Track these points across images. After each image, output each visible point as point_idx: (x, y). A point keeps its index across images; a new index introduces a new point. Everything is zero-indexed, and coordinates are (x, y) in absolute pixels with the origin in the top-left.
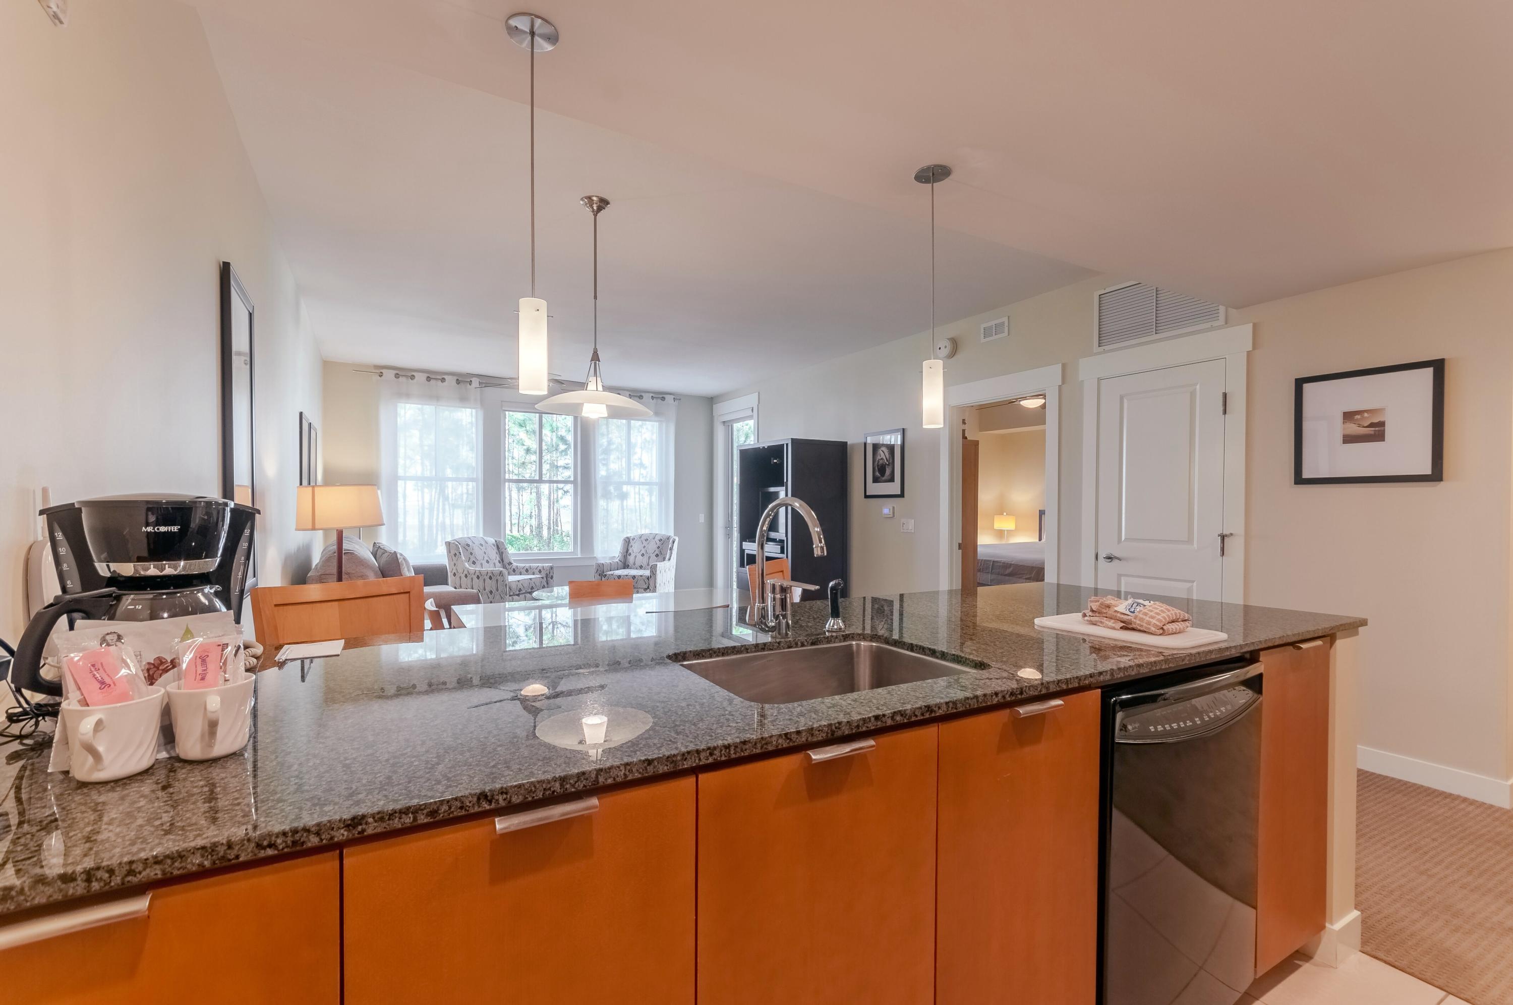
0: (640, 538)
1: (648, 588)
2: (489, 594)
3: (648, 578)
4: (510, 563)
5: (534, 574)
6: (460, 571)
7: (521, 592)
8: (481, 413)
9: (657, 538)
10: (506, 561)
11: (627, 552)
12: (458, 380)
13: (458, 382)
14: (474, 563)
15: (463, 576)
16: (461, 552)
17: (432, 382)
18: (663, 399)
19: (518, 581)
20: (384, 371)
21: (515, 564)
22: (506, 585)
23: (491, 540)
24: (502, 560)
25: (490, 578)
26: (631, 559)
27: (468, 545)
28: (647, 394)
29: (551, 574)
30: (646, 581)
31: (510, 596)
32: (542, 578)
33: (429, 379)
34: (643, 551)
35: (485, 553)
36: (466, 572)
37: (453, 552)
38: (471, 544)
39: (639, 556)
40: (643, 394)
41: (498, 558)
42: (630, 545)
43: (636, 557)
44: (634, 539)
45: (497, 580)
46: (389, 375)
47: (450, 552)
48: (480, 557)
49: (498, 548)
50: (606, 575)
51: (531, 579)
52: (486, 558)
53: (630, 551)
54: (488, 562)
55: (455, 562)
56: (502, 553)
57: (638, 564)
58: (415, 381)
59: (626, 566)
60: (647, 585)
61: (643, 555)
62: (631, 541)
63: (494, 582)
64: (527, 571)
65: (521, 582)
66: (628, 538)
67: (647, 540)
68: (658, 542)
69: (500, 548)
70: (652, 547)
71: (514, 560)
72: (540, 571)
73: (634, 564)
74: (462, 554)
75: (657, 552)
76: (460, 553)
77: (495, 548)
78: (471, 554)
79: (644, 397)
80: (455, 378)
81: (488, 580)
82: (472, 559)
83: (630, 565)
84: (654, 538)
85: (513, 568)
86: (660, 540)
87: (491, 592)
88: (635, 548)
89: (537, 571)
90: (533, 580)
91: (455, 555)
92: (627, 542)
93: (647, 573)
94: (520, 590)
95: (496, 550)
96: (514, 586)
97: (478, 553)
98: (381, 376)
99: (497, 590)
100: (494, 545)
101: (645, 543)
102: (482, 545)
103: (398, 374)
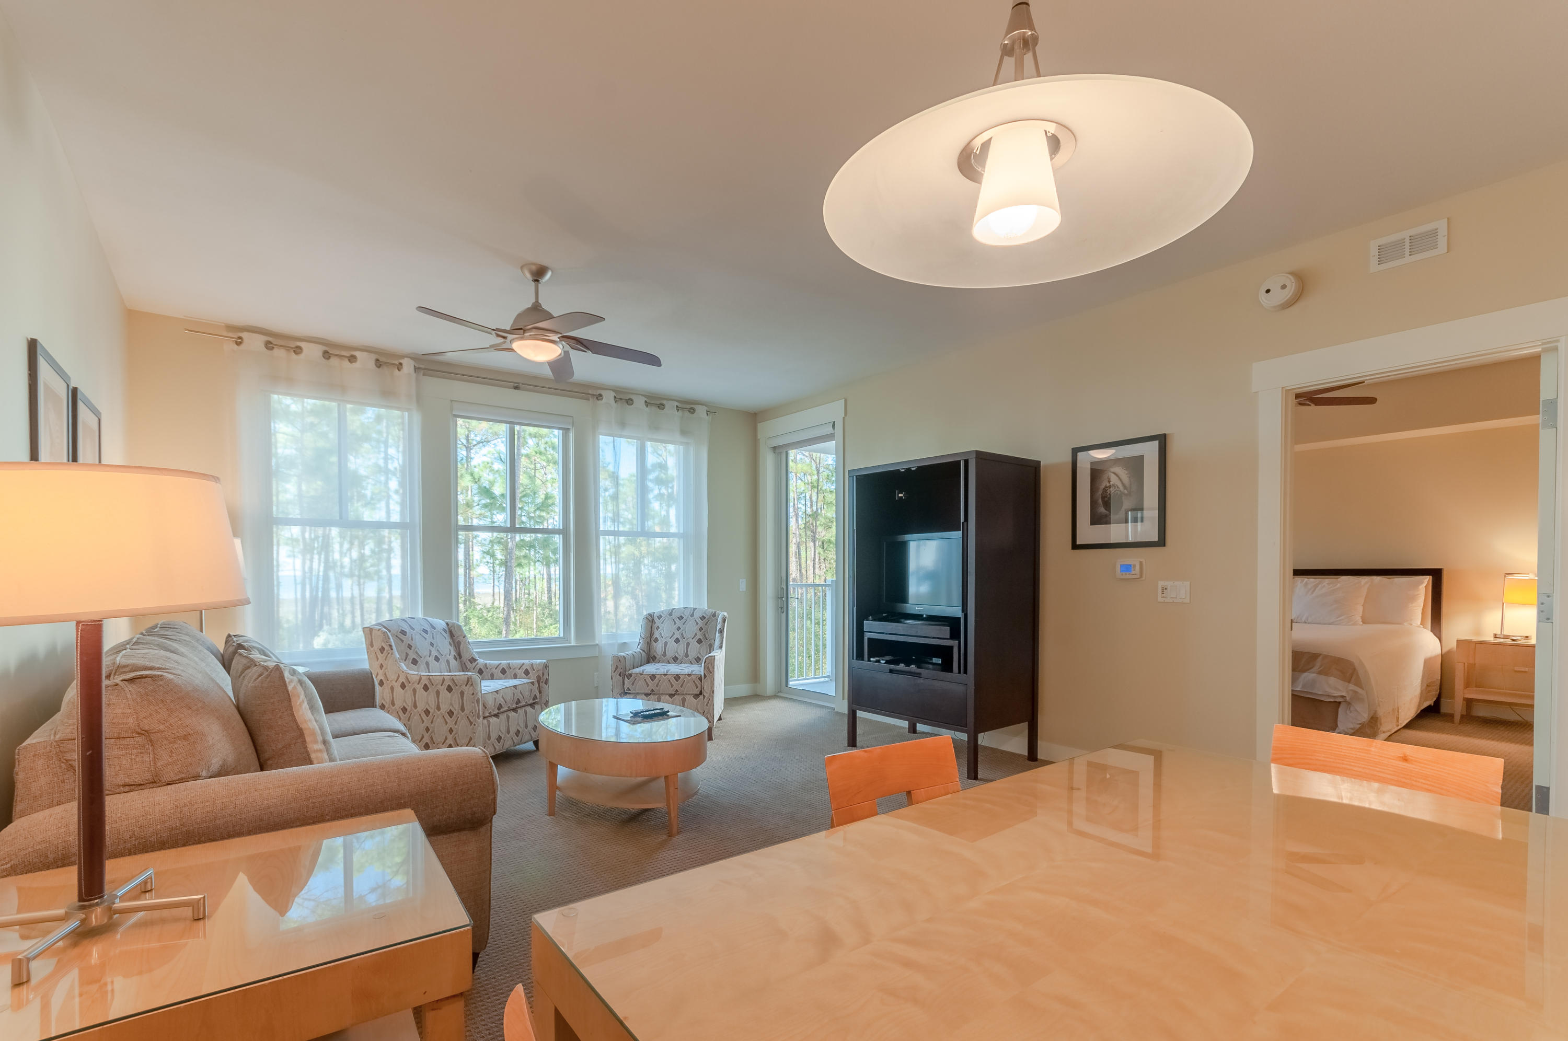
0: (671, 614)
1: (701, 693)
2: (447, 717)
3: (700, 679)
4: (473, 660)
5: (515, 677)
6: (392, 677)
7: (502, 710)
8: (417, 418)
9: (697, 615)
10: (466, 656)
11: (651, 637)
12: (377, 360)
13: (379, 364)
14: (415, 662)
15: (397, 686)
16: (393, 644)
17: (334, 361)
18: (692, 411)
19: (497, 692)
20: (244, 335)
21: (481, 661)
22: (478, 701)
23: (440, 623)
24: (459, 656)
25: (449, 689)
26: (659, 647)
27: (404, 633)
28: (671, 402)
29: (546, 676)
30: (698, 682)
31: (484, 718)
32: (533, 683)
33: (327, 355)
34: (677, 635)
35: (432, 644)
36: (402, 679)
37: (377, 645)
38: (406, 628)
39: (672, 644)
40: (664, 402)
41: (453, 653)
42: (656, 626)
43: (666, 644)
44: (660, 617)
45: (462, 693)
46: (255, 343)
47: (372, 645)
48: (424, 652)
49: (452, 635)
50: (631, 675)
51: (515, 687)
52: (434, 653)
53: (656, 635)
54: (437, 659)
55: (381, 661)
56: (459, 643)
57: (670, 654)
58: (302, 356)
59: (650, 658)
60: (699, 689)
61: (677, 641)
62: (656, 619)
63: (456, 696)
64: (503, 671)
65: (501, 693)
66: (650, 615)
67: (681, 618)
68: (699, 621)
69: (454, 635)
70: (691, 629)
71: (477, 653)
72: (527, 673)
73: (664, 655)
74: (394, 647)
75: (699, 636)
76: (390, 646)
77: (447, 635)
78: (410, 647)
79: (667, 406)
80: (374, 357)
81: (444, 693)
82: (412, 655)
83: (658, 657)
84: (692, 615)
85: (478, 667)
86: (703, 618)
87: (451, 713)
88: (665, 631)
89: (521, 672)
90: (519, 688)
91: (382, 650)
92: (651, 621)
93: (698, 669)
94: (500, 707)
95: (448, 639)
96: (490, 702)
97: (421, 645)
98: (238, 344)
99: (463, 709)
100: (444, 630)
101: (679, 623)
102: (426, 631)
103: (270, 343)
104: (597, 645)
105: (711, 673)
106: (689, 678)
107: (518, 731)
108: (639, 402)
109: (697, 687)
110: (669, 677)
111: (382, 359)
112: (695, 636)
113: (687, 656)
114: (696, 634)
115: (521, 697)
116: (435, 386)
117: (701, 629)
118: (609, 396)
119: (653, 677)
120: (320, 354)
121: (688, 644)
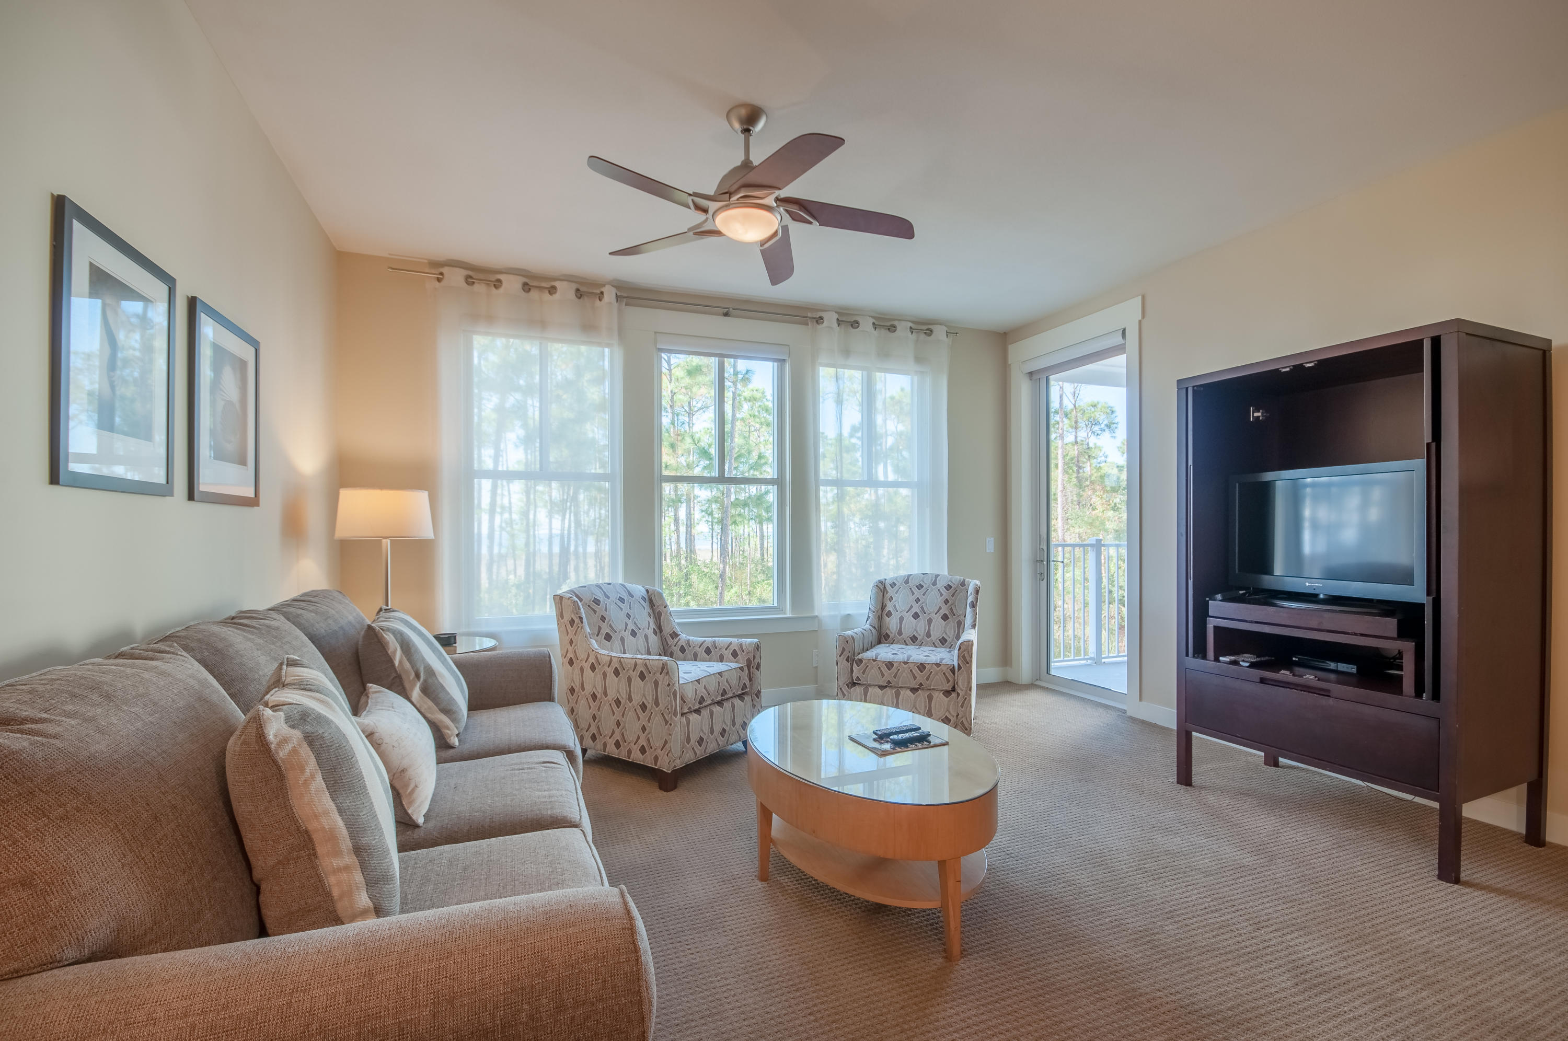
104: (817, 616)
105: (968, 663)
106: (938, 669)
107: (724, 730)
108: (866, 324)
109: (948, 681)
110: (911, 666)
111: (583, 289)
112: (938, 611)
113: (928, 635)
114: (940, 608)
115: (727, 688)
116: (638, 316)
117: (946, 602)
118: (830, 319)
119: (890, 665)
120: (520, 286)
121: (930, 621)
